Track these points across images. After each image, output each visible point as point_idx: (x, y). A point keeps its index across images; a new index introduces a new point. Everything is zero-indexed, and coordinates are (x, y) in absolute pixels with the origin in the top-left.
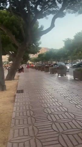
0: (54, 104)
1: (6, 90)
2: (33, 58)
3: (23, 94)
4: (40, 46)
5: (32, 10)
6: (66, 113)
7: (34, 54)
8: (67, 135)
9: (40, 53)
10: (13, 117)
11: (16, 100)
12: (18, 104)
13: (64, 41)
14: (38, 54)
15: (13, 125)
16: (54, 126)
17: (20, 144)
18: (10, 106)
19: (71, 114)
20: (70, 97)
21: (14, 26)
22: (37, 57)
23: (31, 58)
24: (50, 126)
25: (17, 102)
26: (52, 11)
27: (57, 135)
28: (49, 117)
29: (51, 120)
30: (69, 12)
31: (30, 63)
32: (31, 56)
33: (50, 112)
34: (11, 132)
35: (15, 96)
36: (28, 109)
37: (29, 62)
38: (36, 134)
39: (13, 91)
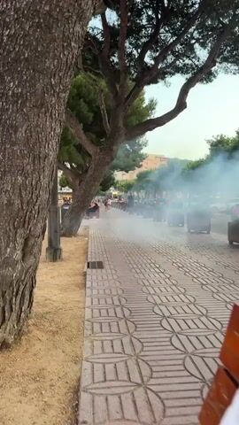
0: (176, 297)
1: (62, 260)
2: (123, 181)
3: (104, 271)
4: (144, 151)
5: (130, 61)
6: (203, 319)
7: (127, 172)
8: (202, 357)
9: (143, 169)
10: (86, 318)
11: (88, 284)
12: (95, 292)
13: (208, 141)
14: (138, 171)
15: (90, 332)
16: (174, 340)
17: (106, 366)
18: (76, 295)
19: (214, 321)
20: (216, 285)
21: (82, 100)
22: (135, 180)
23: (118, 182)
24: (168, 339)
25: (92, 288)
26: (181, 65)
27: (183, 356)
28: (164, 323)
29: (170, 329)
30: (226, 71)
31: (114, 193)
32: (119, 176)
33: (167, 314)
34: (87, 344)
35: (85, 274)
36: (118, 304)
37: (113, 191)
38: (137, 351)
39: (79, 263)
